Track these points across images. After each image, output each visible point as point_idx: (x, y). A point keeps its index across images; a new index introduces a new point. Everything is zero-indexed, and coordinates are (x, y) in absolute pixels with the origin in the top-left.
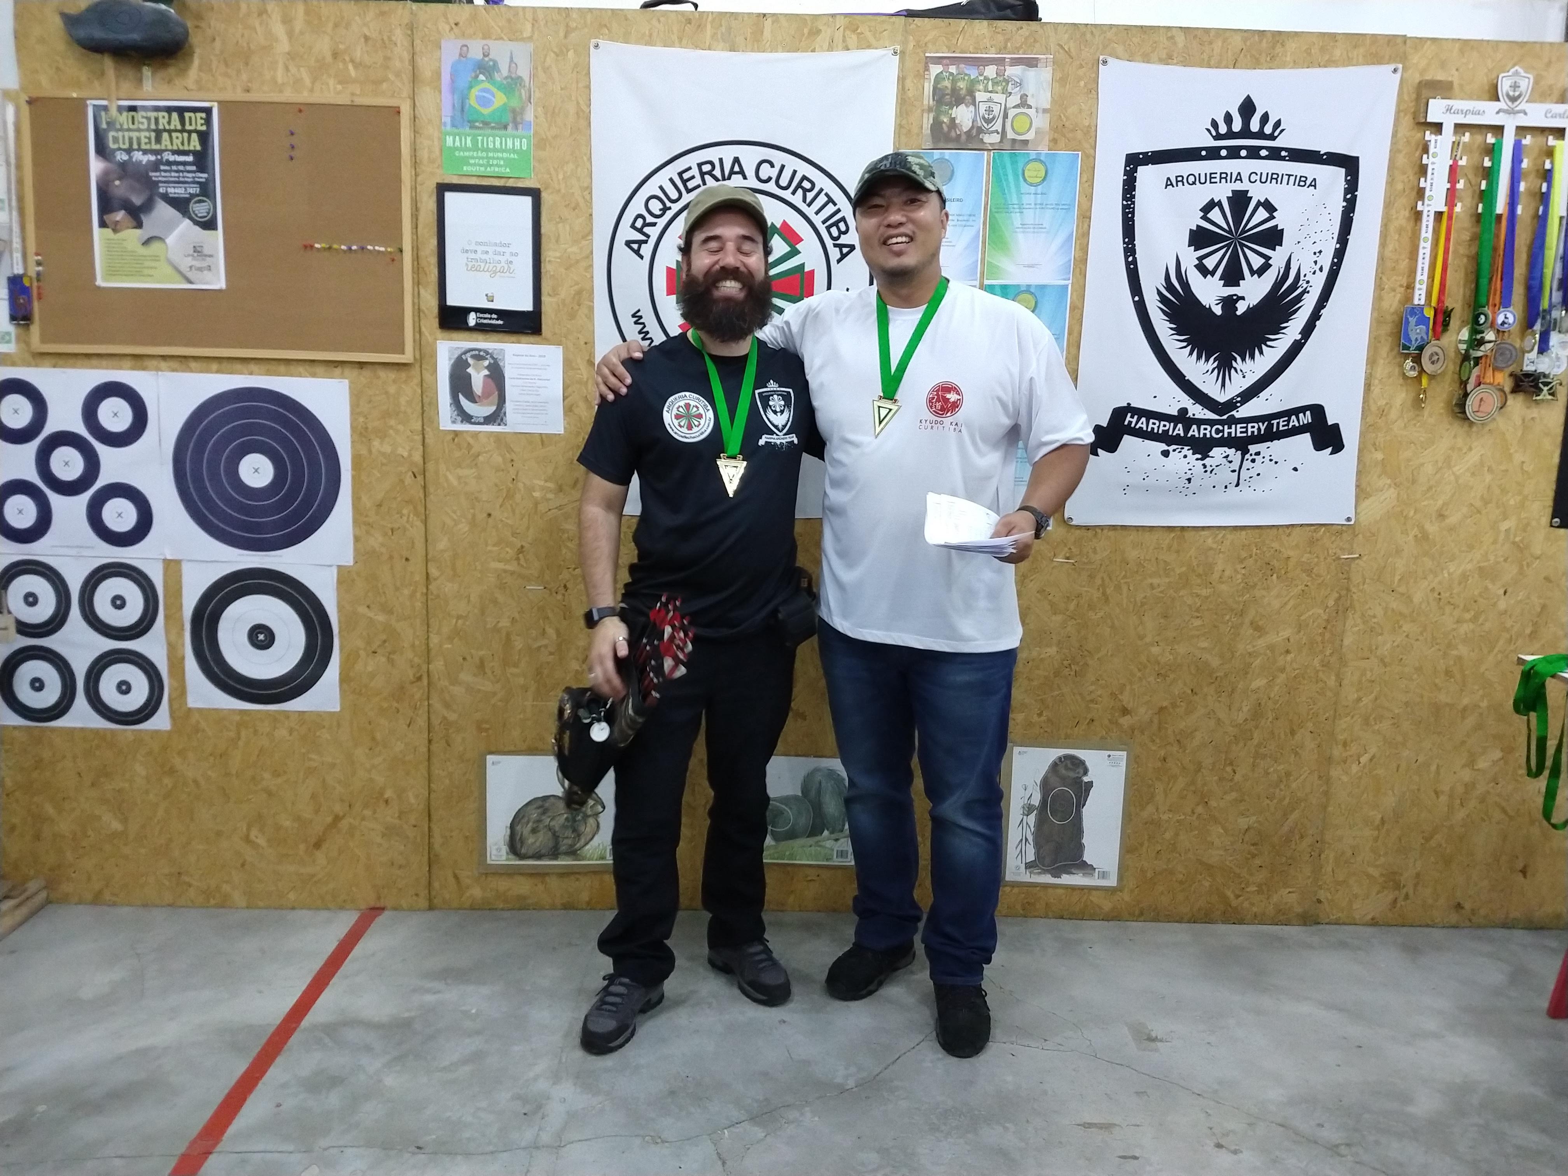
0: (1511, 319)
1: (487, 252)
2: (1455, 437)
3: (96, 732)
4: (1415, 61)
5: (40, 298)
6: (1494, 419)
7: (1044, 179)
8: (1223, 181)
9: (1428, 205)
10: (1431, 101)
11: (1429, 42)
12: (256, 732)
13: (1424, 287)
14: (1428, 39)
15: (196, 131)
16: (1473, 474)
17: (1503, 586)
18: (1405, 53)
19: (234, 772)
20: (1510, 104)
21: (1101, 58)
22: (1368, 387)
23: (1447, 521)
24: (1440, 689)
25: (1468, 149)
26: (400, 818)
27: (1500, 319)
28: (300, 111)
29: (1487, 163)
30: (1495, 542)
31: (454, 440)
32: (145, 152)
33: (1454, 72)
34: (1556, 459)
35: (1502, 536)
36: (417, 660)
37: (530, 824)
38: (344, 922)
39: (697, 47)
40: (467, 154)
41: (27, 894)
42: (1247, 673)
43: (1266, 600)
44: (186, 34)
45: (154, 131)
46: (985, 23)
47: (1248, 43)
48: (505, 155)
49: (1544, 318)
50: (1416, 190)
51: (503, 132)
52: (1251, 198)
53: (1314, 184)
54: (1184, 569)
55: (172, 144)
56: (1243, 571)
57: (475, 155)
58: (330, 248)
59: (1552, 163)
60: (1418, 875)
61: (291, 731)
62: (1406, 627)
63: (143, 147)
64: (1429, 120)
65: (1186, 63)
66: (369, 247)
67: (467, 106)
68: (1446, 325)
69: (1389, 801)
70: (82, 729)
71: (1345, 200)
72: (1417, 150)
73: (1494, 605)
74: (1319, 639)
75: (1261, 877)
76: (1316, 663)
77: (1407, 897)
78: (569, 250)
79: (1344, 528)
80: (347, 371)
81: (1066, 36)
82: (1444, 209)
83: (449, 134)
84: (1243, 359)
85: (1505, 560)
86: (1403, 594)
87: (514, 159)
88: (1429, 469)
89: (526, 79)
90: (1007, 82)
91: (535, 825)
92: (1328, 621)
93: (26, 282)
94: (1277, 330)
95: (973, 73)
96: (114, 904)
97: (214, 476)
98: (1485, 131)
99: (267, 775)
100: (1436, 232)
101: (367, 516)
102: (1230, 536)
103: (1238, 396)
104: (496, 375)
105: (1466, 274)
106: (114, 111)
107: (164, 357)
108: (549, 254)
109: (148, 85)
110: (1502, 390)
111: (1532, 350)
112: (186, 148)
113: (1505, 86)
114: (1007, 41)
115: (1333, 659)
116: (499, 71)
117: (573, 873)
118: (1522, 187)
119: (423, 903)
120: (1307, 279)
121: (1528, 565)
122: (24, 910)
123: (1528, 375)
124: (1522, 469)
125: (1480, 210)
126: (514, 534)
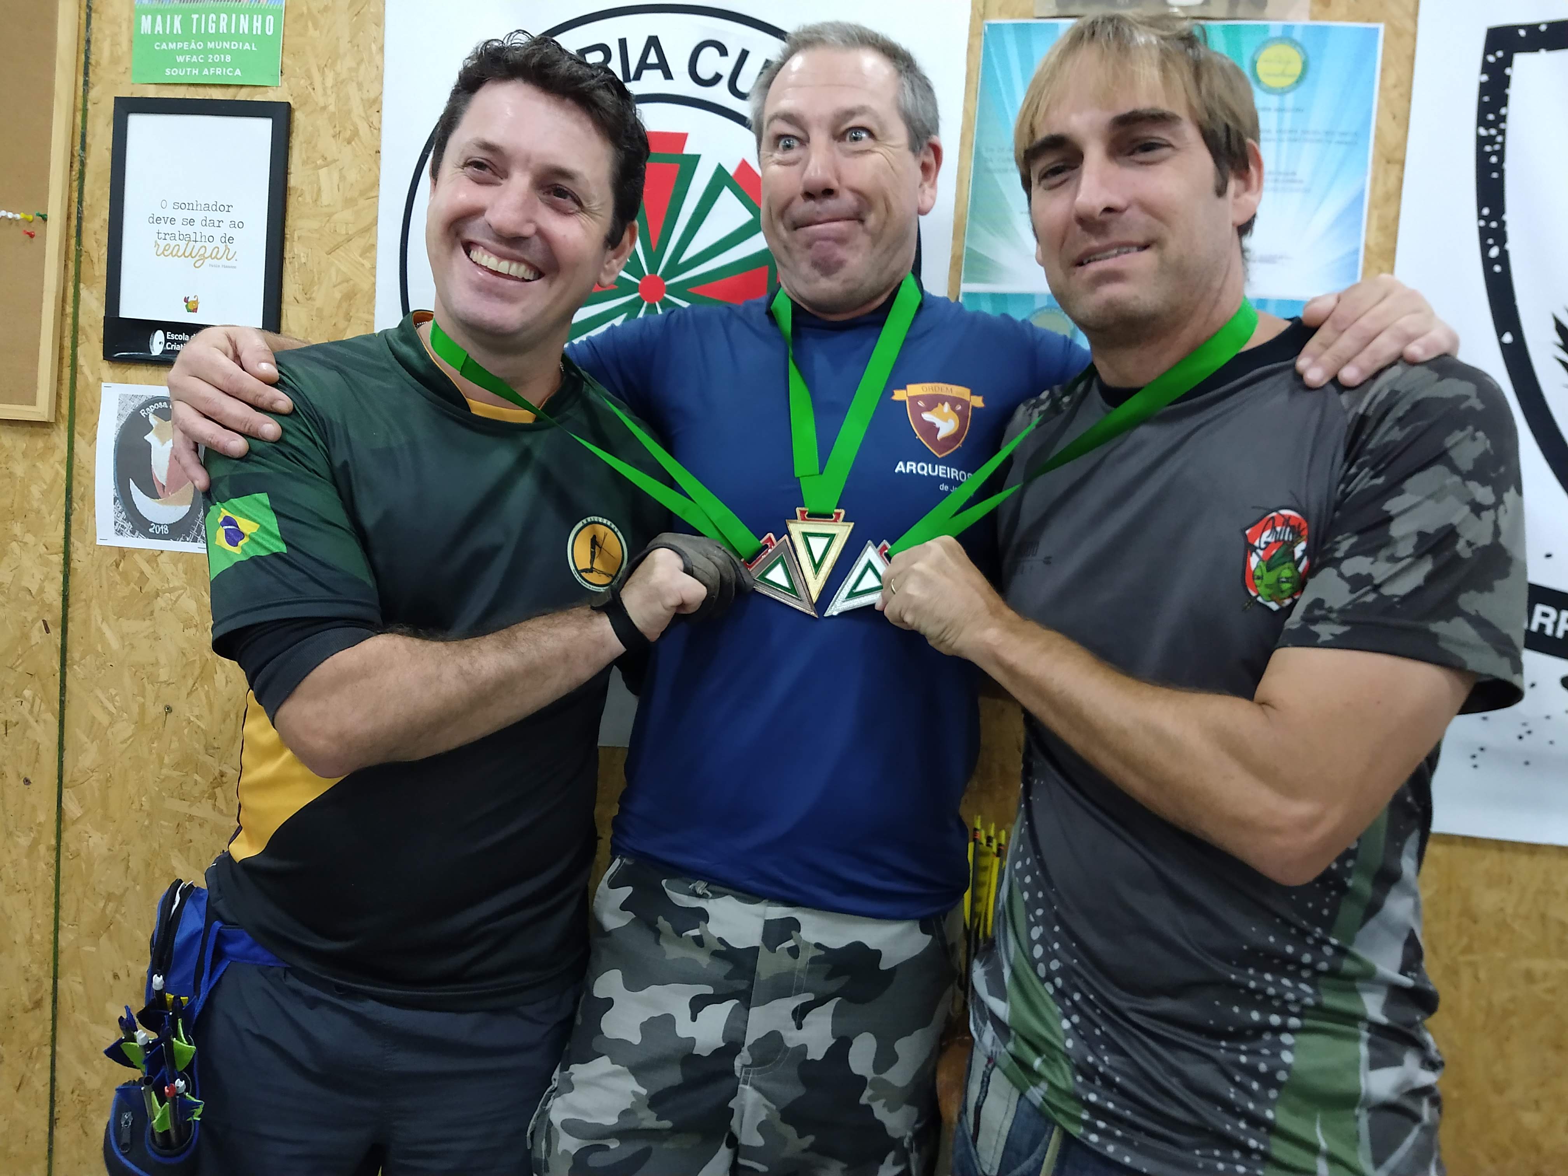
1: (191, 222)
7: (1300, 79)
31: (117, 566)
40: (172, 46)
48: (235, 46)
51: (234, 5)
57: (185, 46)
78: (336, 217)
83: (147, 12)
87: (248, 52)
108: (300, 225)
126: (209, 749)
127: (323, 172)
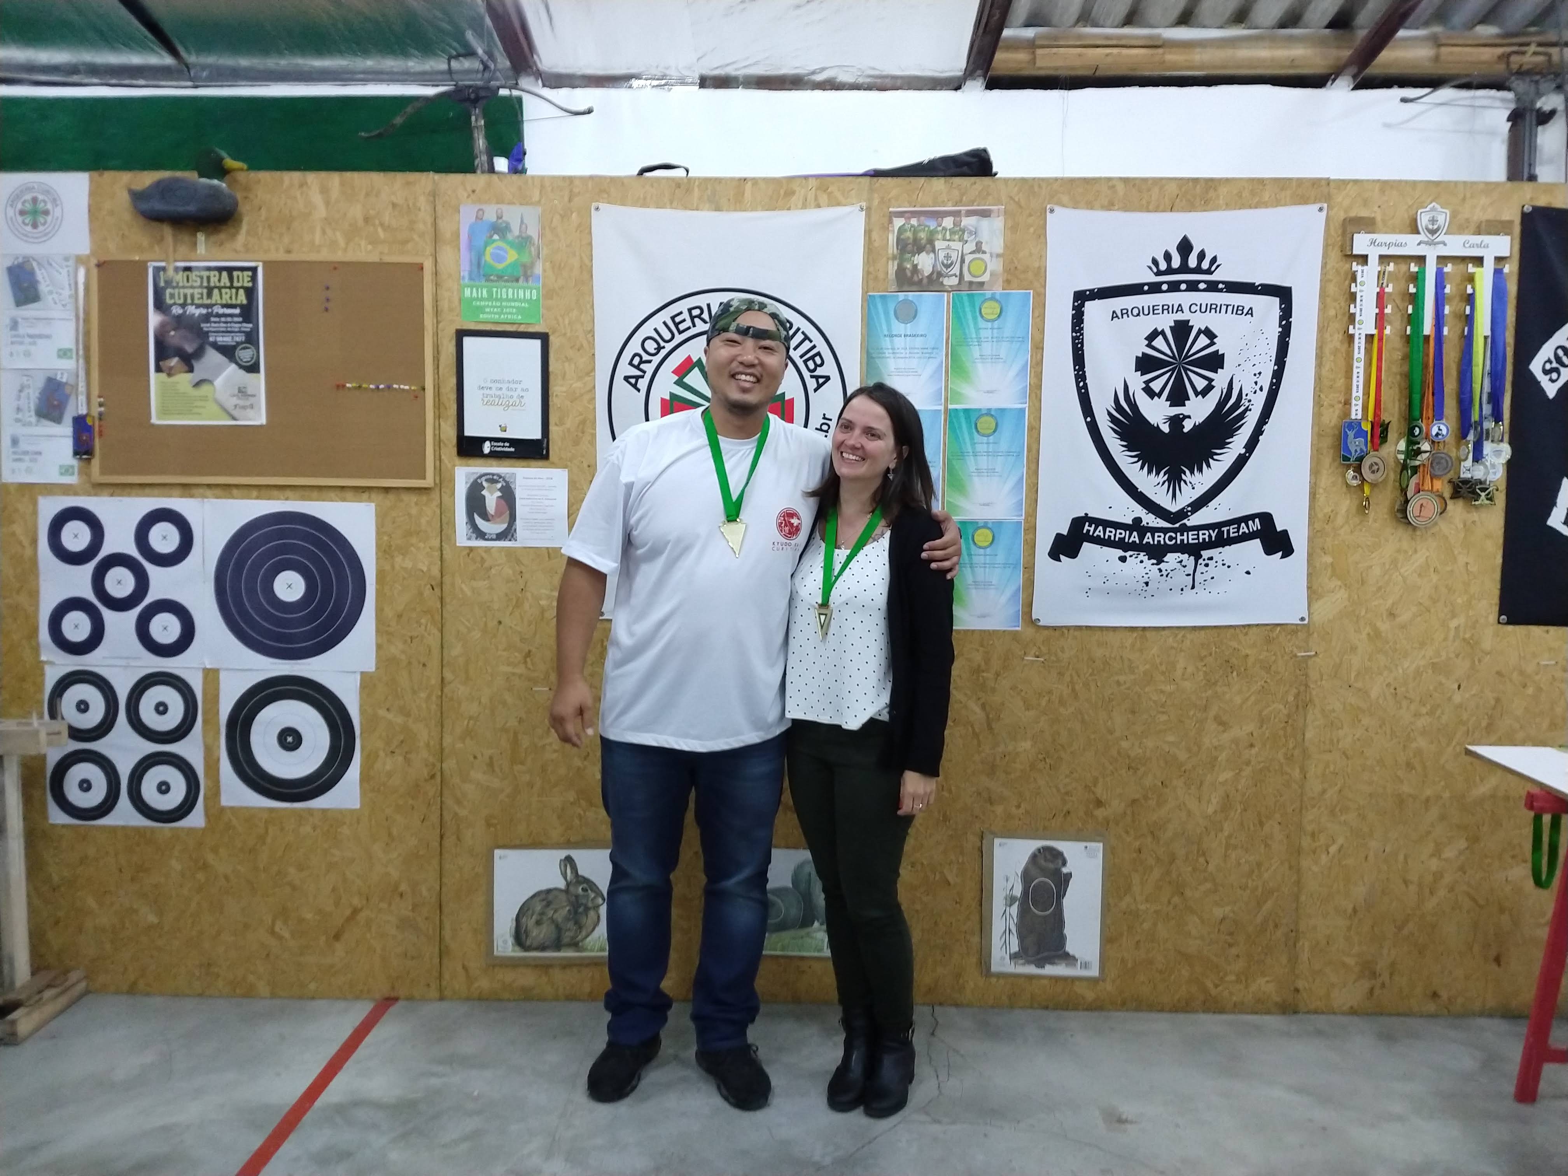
0: (1444, 432)
1: (501, 389)
2: (1400, 540)
3: (137, 830)
4: (1339, 199)
5: (101, 434)
6: (1436, 524)
7: (999, 316)
8: (1166, 312)
9: (1359, 329)
10: (1355, 236)
11: (1351, 184)
12: (282, 829)
13: (1360, 403)
14: (1349, 181)
15: (242, 287)
16: (1420, 575)
17: (1457, 681)
18: (1329, 194)
19: (261, 866)
20: (1429, 236)
21: (1048, 207)
22: (1313, 496)
23: (1398, 620)
24: (1402, 782)
25: (1393, 277)
26: (413, 910)
27: (1435, 430)
28: (335, 268)
29: (1412, 290)
30: (1445, 639)
31: (469, 555)
32: (198, 306)
33: (1376, 209)
34: (1499, 560)
35: (1452, 633)
36: (431, 759)
37: (534, 917)
38: (360, 1011)
39: (686, 208)
40: (483, 303)
41: (67, 984)
42: (1214, 766)
43: (1227, 696)
44: (236, 204)
45: (206, 287)
46: (942, 180)
47: (1183, 190)
48: (517, 304)
49: (1476, 429)
50: (1347, 315)
51: (515, 284)
52: (1192, 327)
53: (1250, 312)
54: (1147, 667)
55: (221, 298)
56: (1204, 669)
57: (490, 304)
58: (360, 387)
59: (1473, 288)
60: (1393, 964)
61: (314, 828)
62: (1366, 721)
63: (196, 301)
64: (1355, 252)
65: (1127, 208)
66: (395, 386)
67: (483, 262)
68: (1384, 438)
69: (1360, 891)
70: (124, 828)
71: (1280, 326)
72: (1345, 280)
73: (1450, 699)
74: (1281, 733)
75: (1240, 965)
76: (1280, 756)
77: (1383, 985)
78: (574, 385)
79: (1299, 628)
80: (374, 495)
81: (1016, 189)
82: (1374, 332)
83: (468, 287)
84: (1192, 472)
85: (1457, 656)
86: (1360, 690)
87: (524, 308)
88: (1377, 571)
89: (535, 236)
90: (963, 231)
91: (539, 918)
92: (1289, 716)
93: (89, 421)
94: (1223, 445)
95: (932, 224)
96: (148, 994)
97: (251, 591)
98: (1409, 261)
99: (292, 870)
100: (1368, 351)
101: (389, 626)
102: (1189, 636)
103: (1188, 506)
104: (508, 496)
105: (1401, 392)
106: (171, 272)
107: (209, 486)
108: (556, 389)
109: (201, 249)
110: (1441, 496)
111: (1466, 459)
112: (234, 302)
113: (1424, 221)
114: (962, 195)
115: (1297, 752)
116: (510, 231)
117: (576, 965)
118: (1447, 310)
119: (434, 993)
120: (1248, 398)
121: (1480, 661)
122: (63, 1000)
123: (1466, 482)
124: (1467, 569)
125: (1408, 332)
126: (523, 640)
127: (566, 364)
